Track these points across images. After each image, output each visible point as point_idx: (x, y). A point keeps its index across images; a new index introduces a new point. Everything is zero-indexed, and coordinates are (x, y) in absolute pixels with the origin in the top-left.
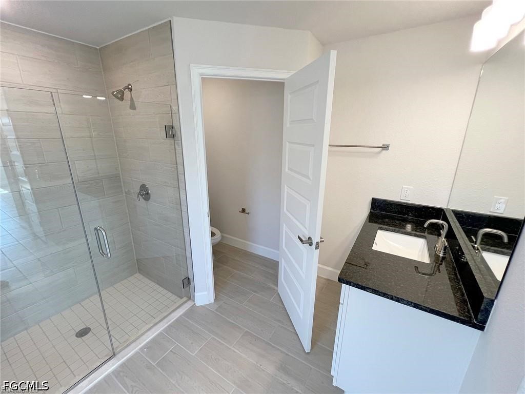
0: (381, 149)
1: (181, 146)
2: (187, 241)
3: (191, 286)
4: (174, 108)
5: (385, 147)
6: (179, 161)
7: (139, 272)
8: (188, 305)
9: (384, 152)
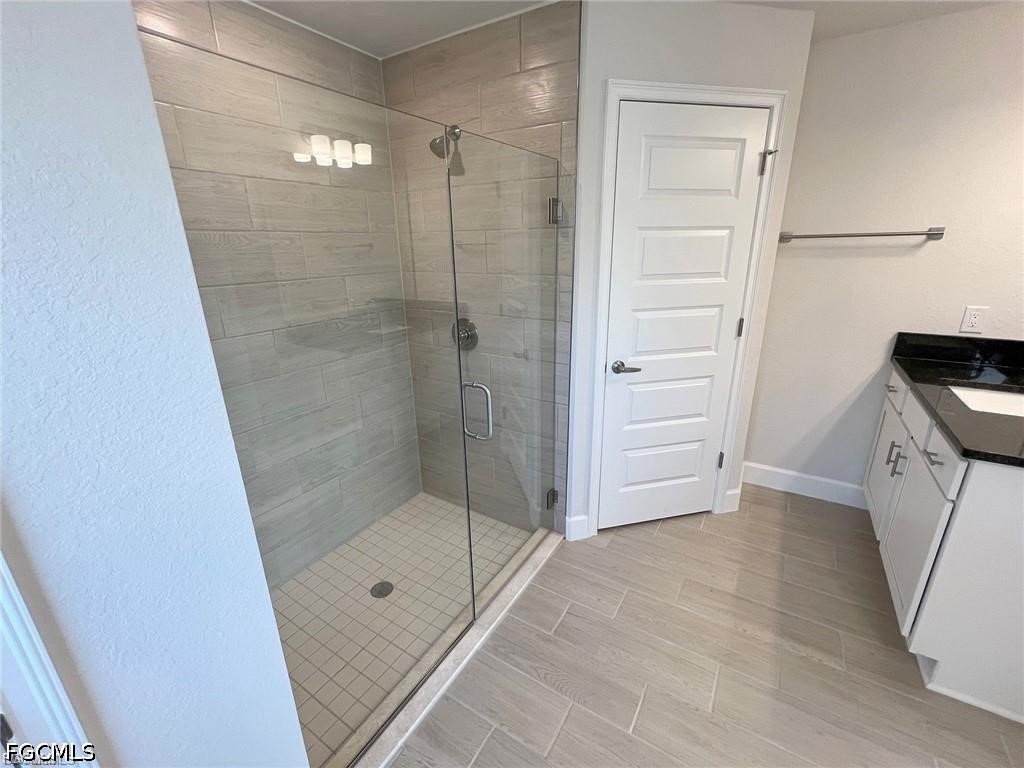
0: (924, 237)
1: (571, 239)
2: (561, 420)
3: (557, 505)
4: (566, 165)
5: (934, 235)
6: (563, 266)
7: (425, 492)
8: (554, 540)
9: (931, 243)
